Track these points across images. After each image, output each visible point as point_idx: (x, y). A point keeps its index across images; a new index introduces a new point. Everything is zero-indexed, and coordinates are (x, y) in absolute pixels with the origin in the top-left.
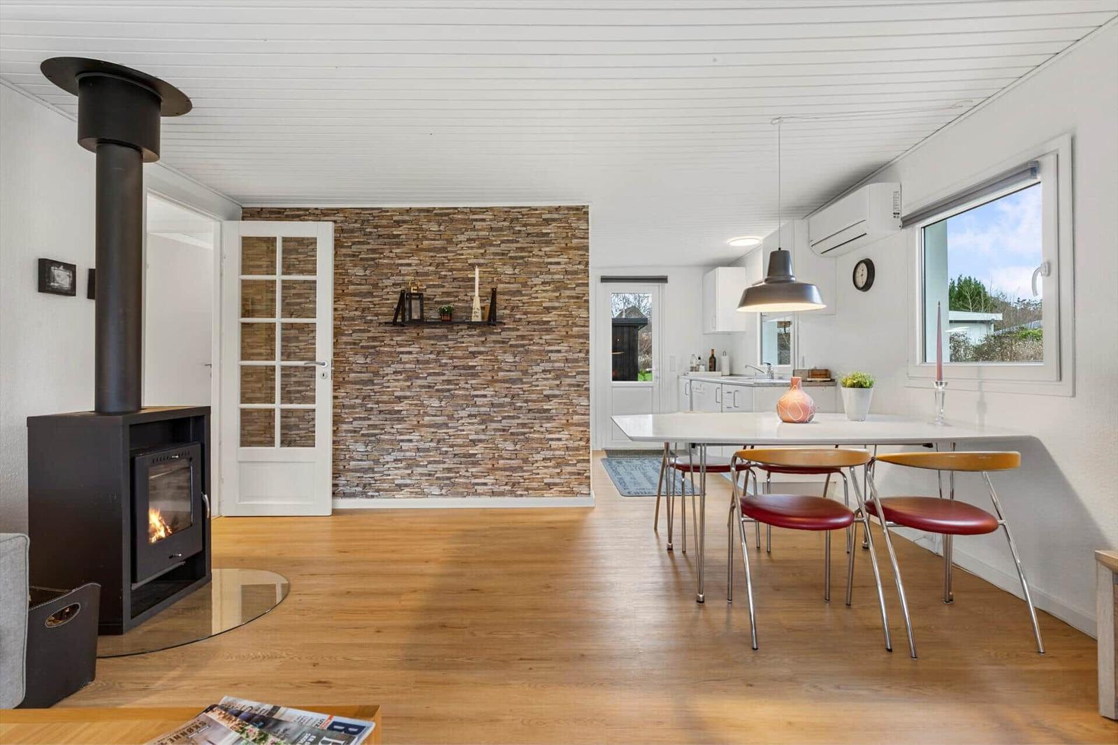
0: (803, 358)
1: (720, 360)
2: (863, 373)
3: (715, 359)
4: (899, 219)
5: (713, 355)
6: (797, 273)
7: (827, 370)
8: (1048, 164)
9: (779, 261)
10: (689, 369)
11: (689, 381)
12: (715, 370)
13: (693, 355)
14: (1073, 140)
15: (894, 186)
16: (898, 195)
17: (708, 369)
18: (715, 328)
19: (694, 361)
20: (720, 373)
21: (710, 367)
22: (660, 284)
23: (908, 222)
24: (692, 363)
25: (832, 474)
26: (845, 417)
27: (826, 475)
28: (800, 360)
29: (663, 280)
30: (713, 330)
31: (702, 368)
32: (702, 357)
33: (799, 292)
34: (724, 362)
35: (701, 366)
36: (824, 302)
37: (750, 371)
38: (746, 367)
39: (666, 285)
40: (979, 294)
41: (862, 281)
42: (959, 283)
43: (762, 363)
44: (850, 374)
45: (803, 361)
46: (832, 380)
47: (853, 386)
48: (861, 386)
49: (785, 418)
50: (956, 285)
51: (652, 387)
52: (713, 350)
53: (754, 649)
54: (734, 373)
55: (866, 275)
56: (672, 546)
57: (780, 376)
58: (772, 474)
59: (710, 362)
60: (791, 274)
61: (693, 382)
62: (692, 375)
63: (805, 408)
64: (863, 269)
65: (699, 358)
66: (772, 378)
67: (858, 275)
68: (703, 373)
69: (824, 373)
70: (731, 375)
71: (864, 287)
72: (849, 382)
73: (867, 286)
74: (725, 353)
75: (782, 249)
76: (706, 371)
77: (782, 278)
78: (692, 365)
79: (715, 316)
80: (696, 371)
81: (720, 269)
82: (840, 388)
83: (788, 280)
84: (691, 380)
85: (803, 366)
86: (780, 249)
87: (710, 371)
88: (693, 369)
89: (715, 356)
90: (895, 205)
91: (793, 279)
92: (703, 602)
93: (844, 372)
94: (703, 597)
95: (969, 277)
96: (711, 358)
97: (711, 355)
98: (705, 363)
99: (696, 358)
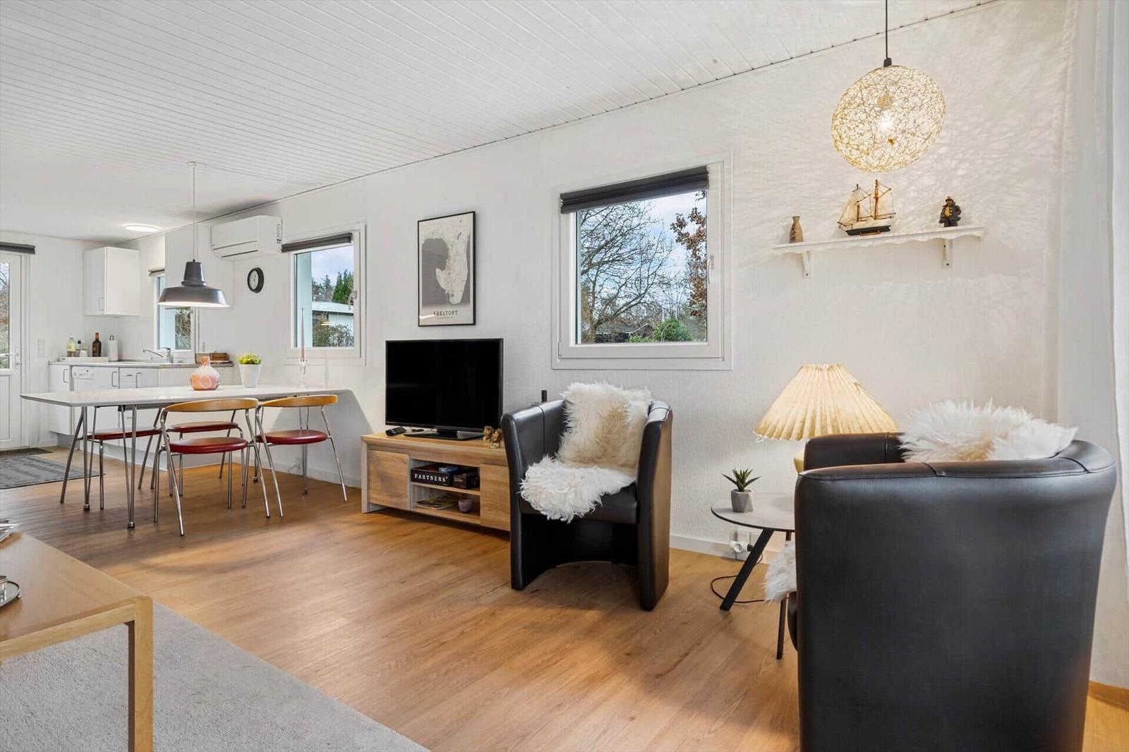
0: (204, 343)
1: (106, 345)
2: (254, 354)
3: (100, 344)
4: (280, 245)
5: (97, 339)
6: (208, 279)
7: (225, 354)
8: (356, 235)
9: (192, 269)
10: (66, 353)
11: (68, 367)
12: (100, 356)
13: (71, 339)
14: (366, 227)
15: (277, 220)
16: (280, 227)
17: (91, 354)
18: (103, 310)
19: (73, 345)
20: (106, 358)
21: (94, 352)
22: (22, 254)
23: (286, 248)
24: (69, 347)
25: (232, 430)
26: (242, 386)
27: (227, 430)
28: (201, 345)
29: (30, 250)
30: (101, 313)
31: (84, 352)
32: (83, 342)
33: (210, 295)
34: (112, 347)
35: (82, 351)
36: (228, 303)
37: (147, 356)
38: (144, 351)
39: (32, 256)
41: (254, 284)
42: (345, 277)
43: (159, 348)
44: (245, 355)
45: (204, 346)
46: (230, 362)
47: (248, 363)
48: (253, 363)
49: (197, 387)
50: (342, 279)
51: (9, 376)
52: (97, 334)
53: (181, 535)
54: (124, 358)
55: (258, 281)
56: (89, 506)
57: (180, 360)
58: (184, 434)
59: (93, 346)
60: (203, 280)
61: (74, 368)
62: (72, 360)
63: (213, 380)
64: (255, 275)
65: (79, 342)
66: (172, 362)
67: (252, 279)
68: (85, 358)
69: (223, 356)
70: (120, 360)
71: (256, 288)
72: (245, 360)
73: (258, 289)
74: (112, 338)
75: (196, 261)
76: (89, 356)
77: (196, 283)
78: (69, 350)
79: (103, 298)
80: (75, 356)
81: (110, 249)
82: (238, 366)
83: (201, 285)
84: (72, 366)
85: (204, 351)
86: (194, 260)
87: (94, 356)
88: (72, 354)
89: (100, 340)
90: (278, 234)
91: (205, 284)
92: (134, 527)
93: (238, 354)
94: (134, 524)
96: (94, 343)
97: (95, 340)
98: (87, 348)
99: (75, 342)
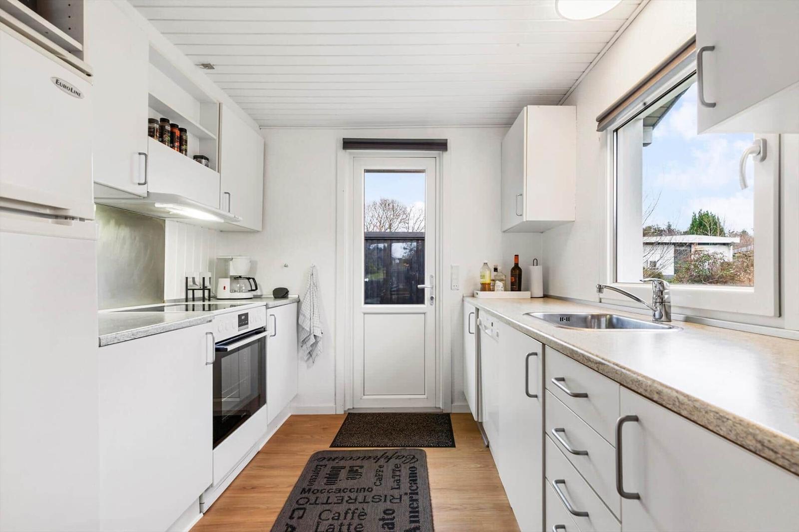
1: (528, 272)
3: (520, 270)
5: (516, 265)
10: (480, 286)
12: (519, 290)
13: (486, 264)
17: (509, 287)
18: (521, 215)
19: (487, 273)
20: (527, 294)
21: (512, 284)
22: (437, 153)
24: (483, 277)
29: (440, 145)
31: (499, 285)
32: (499, 268)
34: (535, 275)
35: (498, 283)
39: (445, 153)
40: (715, 224)
42: (699, 216)
51: (425, 315)
52: (517, 256)
54: (552, 293)
59: (512, 275)
61: (480, 312)
62: (484, 296)
65: (496, 270)
68: (500, 293)
70: (546, 296)
74: (535, 262)
76: (506, 290)
78: (483, 281)
79: (522, 195)
80: (490, 290)
84: (477, 309)
87: (512, 290)
88: (485, 287)
89: (520, 265)
95: (707, 212)
96: (513, 269)
97: (513, 266)
98: (503, 277)
99: (489, 269)
